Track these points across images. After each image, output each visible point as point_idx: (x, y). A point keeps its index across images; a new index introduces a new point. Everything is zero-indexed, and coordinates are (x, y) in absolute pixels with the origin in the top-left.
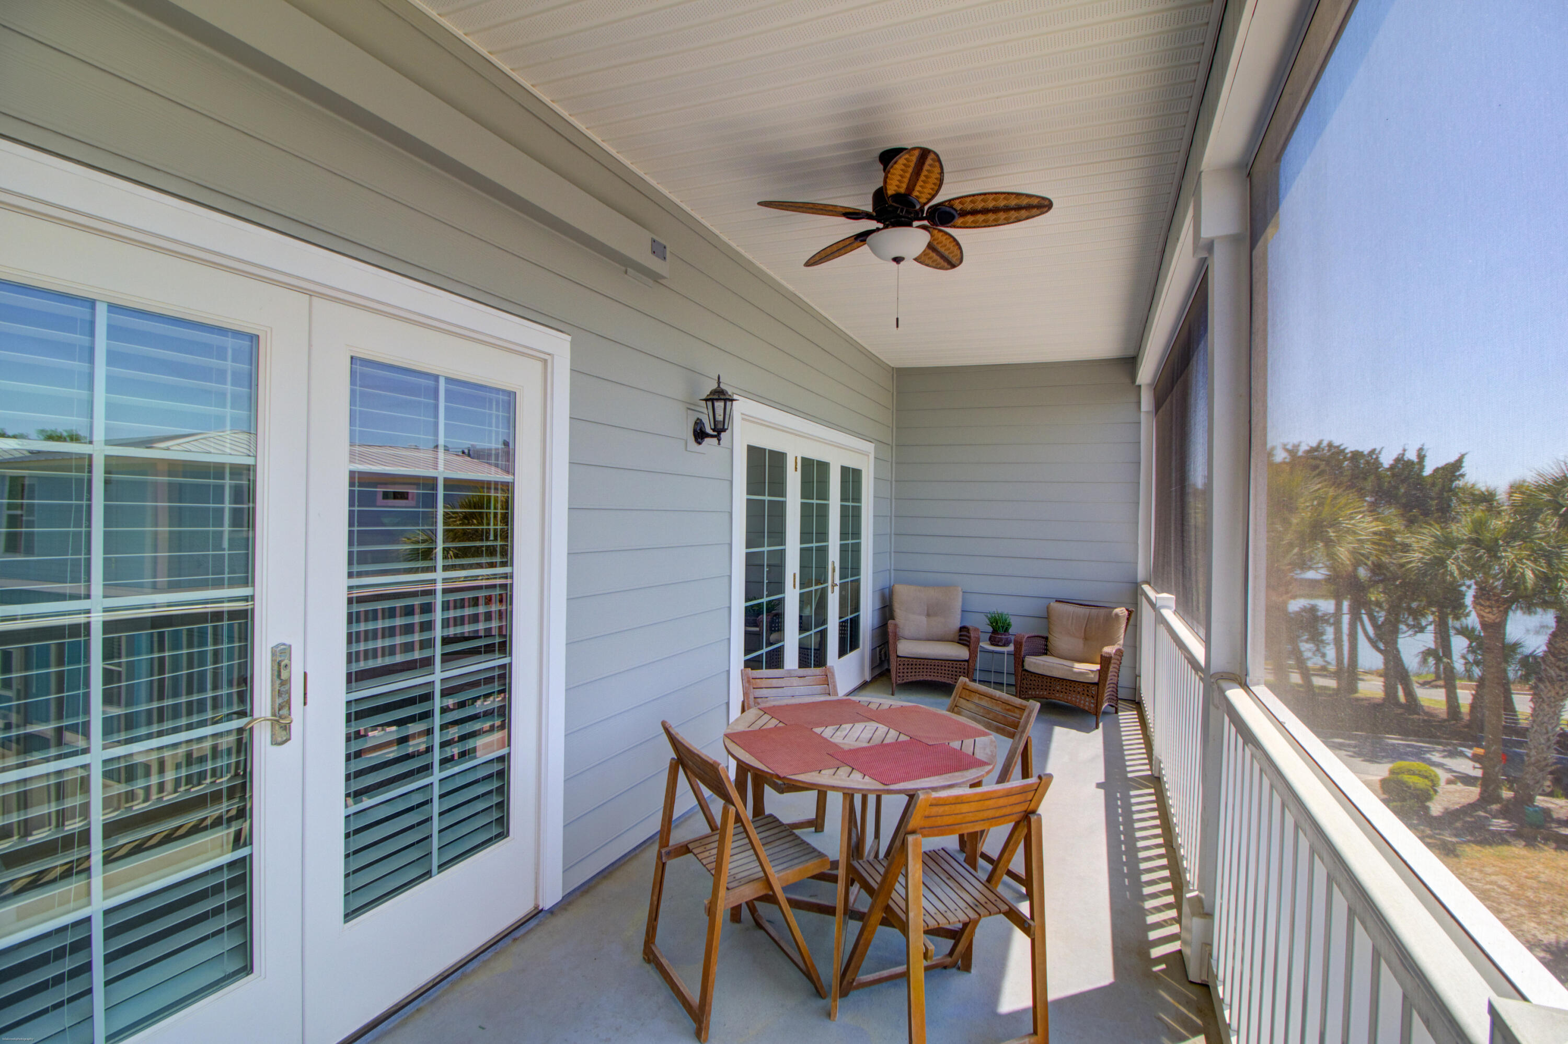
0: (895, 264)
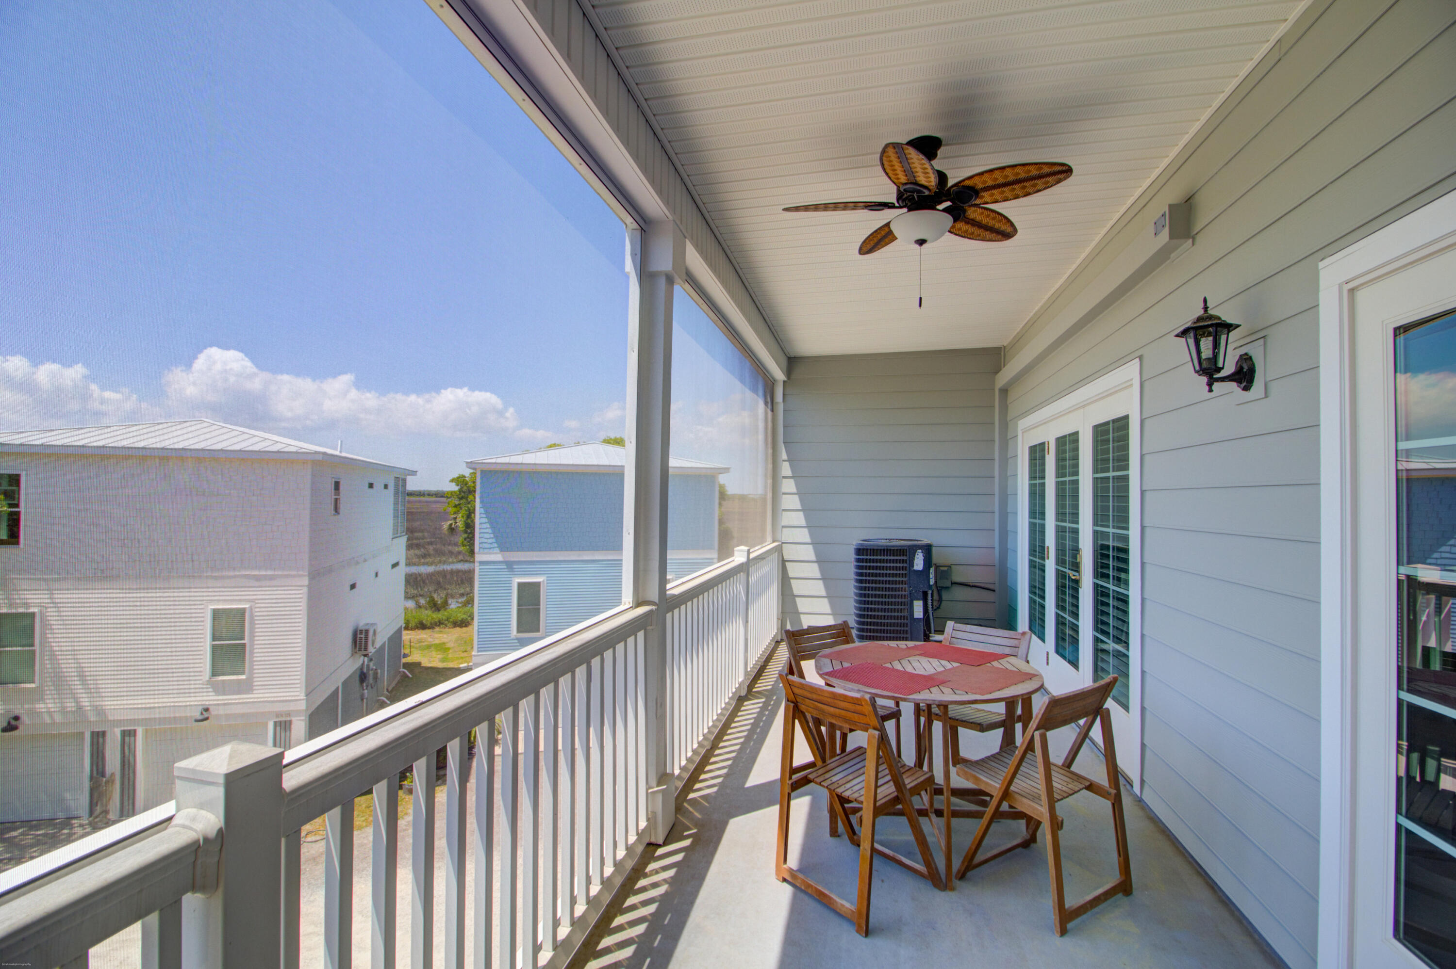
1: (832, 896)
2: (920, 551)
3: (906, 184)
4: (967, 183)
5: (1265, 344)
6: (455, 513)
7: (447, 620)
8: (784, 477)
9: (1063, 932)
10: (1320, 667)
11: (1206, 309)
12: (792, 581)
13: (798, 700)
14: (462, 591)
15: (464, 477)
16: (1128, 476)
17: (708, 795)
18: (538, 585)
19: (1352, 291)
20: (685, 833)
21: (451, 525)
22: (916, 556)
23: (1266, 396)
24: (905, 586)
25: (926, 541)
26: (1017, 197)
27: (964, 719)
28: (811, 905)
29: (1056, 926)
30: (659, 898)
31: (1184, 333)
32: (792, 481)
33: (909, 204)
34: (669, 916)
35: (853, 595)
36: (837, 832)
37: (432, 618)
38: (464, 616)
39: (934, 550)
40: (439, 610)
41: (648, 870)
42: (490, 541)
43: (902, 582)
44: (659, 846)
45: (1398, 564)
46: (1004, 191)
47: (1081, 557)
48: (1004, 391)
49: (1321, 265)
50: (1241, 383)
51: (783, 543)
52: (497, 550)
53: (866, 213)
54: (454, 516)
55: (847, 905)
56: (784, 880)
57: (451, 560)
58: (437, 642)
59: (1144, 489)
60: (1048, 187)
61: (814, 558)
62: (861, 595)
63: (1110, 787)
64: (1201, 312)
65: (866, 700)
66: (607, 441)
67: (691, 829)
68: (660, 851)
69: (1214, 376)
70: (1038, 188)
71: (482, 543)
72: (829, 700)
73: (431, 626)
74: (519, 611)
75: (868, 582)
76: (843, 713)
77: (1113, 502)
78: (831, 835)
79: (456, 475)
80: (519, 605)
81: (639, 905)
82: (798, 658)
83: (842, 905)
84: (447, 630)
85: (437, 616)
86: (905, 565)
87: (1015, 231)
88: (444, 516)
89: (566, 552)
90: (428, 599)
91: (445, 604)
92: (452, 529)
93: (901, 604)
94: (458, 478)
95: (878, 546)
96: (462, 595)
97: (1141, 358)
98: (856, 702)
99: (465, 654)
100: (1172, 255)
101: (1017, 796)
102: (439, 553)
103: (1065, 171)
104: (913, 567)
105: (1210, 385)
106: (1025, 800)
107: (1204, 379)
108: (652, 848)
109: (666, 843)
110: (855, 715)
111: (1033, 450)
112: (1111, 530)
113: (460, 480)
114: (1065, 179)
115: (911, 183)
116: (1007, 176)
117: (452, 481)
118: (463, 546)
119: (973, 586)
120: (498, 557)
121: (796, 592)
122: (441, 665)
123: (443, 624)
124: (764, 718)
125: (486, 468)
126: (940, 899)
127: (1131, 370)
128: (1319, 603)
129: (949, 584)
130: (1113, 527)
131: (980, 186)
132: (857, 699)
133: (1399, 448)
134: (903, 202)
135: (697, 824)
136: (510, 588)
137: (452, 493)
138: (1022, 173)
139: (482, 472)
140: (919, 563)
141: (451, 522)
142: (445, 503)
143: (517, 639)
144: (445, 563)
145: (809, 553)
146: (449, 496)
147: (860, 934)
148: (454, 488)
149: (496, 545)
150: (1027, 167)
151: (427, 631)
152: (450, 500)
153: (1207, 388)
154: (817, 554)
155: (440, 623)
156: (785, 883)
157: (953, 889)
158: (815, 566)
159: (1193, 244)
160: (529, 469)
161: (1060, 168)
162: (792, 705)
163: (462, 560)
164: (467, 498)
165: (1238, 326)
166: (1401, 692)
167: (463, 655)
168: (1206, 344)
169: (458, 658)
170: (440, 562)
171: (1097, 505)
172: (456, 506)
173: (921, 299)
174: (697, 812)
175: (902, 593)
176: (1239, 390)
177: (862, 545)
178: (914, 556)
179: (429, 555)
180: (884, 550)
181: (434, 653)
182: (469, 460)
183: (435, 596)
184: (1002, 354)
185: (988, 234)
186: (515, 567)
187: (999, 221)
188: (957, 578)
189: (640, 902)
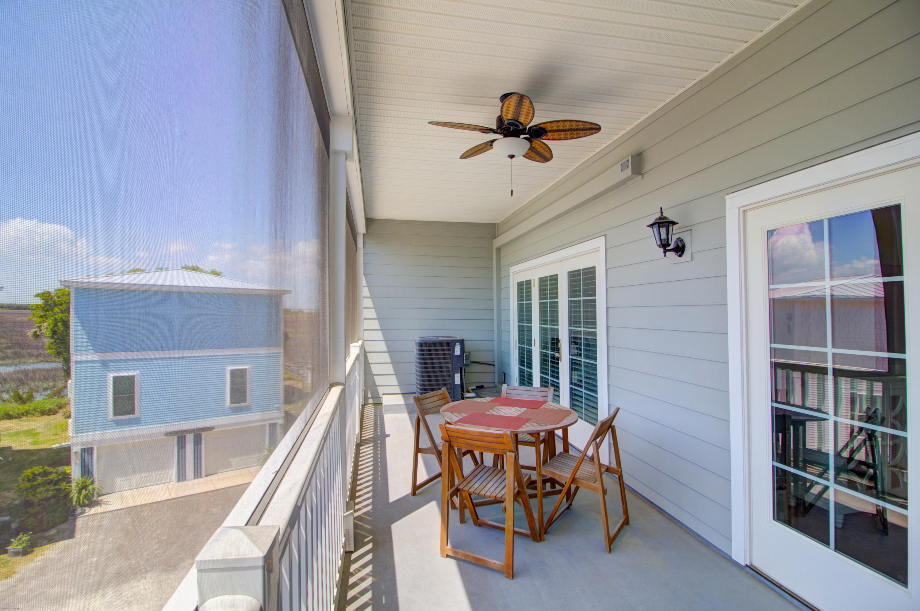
0: (509, 159)
1: (486, 559)
2: (458, 343)
3: (511, 120)
4: (542, 126)
5: (691, 233)
6: (40, 322)
7: (35, 410)
8: (364, 297)
9: (610, 551)
10: (729, 395)
11: (662, 213)
12: (371, 365)
13: (451, 440)
14: (46, 385)
15: (50, 293)
16: (595, 300)
17: (368, 512)
18: (133, 377)
19: (744, 211)
20: (365, 540)
21: (36, 332)
22: (456, 346)
23: (692, 260)
24: (450, 365)
25: (459, 338)
26: (566, 139)
27: (525, 440)
28: (471, 568)
29: (606, 548)
30: (370, 587)
31: (651, 226)
32: (370, 300)
33: (505, 132)
34: (384, 597)
35: (415, 372)
36: (464, 520)
37: (19, 409)
38: (51, 406)
39: (465, 342)
40: (25, 403)
41: (352, 570)
42: (85, 344)
43: (448, 363)
44: (352, 552)
45: (770, 343)
46: (561, 134)
47: (561, 344)
48: (499, 250)
49: (727, 197)
50: (678, 253)
51: (364, 341)
52: (93, 352)
53: (479, 134)
54: (39, 325)
55: (498, 562)
56: (448, 556)
57: (31, 361)
58: (25, 428)
59: (608, 307)
60: (585, 136)
61: (386, 350)
62: (423, 372)
63: (617, 467)
64: (659, 215)
65: (507, 435)
66: (186, 268)
67: (368, 537)
68: (354, 556)
69: (667, 248)
70: (580, 135)
71: (77, 346)
72: (478, 437)
73: (19, 416)
74: (115, 400)
75: (427, 363)
76: (487, 444)
77: (583, 314)
78: (461, 523)
79: (40, 292)
80: (115, 393)
81: (358, 595)
82: (423, 414)
83: (495, 563)
84: (34, 418)
85: (23, 408)
86: (449, 352)
87: (552, 158)
88: (29, 325)
89: (158, 352)
90: (12, 394)
91: (31, 398)
92: (36, 335)
93: (447, 376)
94: (43, 293)
95: (433, 341)
96: (46, 389)
97: (605, 236)
98: (499, 436)
99: (57, 437)
100: (628, 183)
101: (579, 480)
102: (17, 355)
103: (595, 128)
104: (454, 353)
105: (665, 253)
106: (584, 481)
107: (662, 250)
108: (348, 555)
109: (356, 550)
110: (497, 444)
111: (520, 285)
112: (582, 329)
113: (45, 296)
114: (596, 133)
115: (514, 120)
116: (566, 126)
117: (37, 296)
118: (50, 349)
119: (483, 363)
120: (95, 357)
121: (374, 372)
122: (32, 447)
123: (30, 413)
124: (379, 456)
125: (78, 286)
126: (539, 546)
127: (600, 242)
128: (728, 363)
129: (469, 363)
130: (584, 327)
131: (549, 129)
132: (501, 434)
133: (770, 288)
134: (501, 130)
135: (370, 532)
136: (106, 381)
137: (37, 306)
138: (574, 126)
139: (76, 289)
140: (457, 351)
141: (35, 330)
142: (30, 314)
143: (114, 421)
144: (25, 363)
145: (382, 346)
146: (34, 308)
147: (508, 578)
148: (39, 301)
149: (91, 348)
150: (578, 123)
151: (14, 420)
152: (35, 312)
153: (663, 254)
154: (388, 347)
155: (27, 413)
156: (448, 558)
157: (544, 540)
158: (387, 355)
159: (642, 178)
160: (122, 287)
161: (595, 127)
162: (448, 443)
163: (42, 361)
164: (52, 310)
165: (677, 223)
166: (773, 403)
167: (53, 437)
168: (663, 231)
169: (49, 441)
170: (20, 363)
171: (571, 316)
172: (41, 317)
173: (512, 191)
174: (366, 524)
175: (448, 369)
176: (677, 257)
177: (423, 341)
178: (455, 346)
179: (8, 358)
180: (436, 343)
181: (24, 438)
182: (63, 279)
183: (21, 392)
184: (497, 227)
185: (538, 158)
186: (110, 364)
187: (546, 151)
188: (473, 359)
189: (358, 593)
